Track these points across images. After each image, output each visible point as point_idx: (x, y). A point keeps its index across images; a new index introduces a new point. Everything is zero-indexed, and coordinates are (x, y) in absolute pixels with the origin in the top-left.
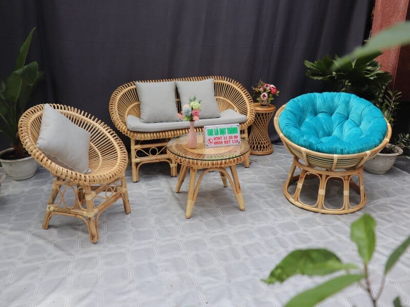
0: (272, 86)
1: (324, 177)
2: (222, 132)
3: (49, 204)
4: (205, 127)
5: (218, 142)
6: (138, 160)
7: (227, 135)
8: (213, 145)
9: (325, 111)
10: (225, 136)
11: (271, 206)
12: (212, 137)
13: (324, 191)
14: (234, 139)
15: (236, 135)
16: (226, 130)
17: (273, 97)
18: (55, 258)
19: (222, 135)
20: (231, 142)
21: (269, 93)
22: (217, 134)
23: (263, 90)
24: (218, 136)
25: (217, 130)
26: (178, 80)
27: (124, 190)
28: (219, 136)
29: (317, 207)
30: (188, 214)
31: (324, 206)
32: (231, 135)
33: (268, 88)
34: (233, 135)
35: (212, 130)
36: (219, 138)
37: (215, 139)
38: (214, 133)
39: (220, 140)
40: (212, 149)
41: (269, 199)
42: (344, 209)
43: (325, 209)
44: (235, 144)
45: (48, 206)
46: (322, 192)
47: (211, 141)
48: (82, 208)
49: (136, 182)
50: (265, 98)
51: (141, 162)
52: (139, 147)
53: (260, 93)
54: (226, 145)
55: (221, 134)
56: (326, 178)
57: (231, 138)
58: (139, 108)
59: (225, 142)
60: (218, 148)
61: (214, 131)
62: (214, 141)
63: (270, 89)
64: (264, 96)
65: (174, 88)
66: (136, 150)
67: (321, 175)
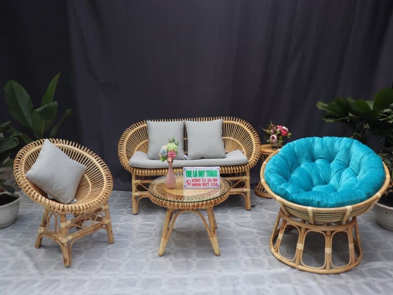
0: (284, 128)
1: (303, 230)
2: (201, 173)
3: (41, 226)
4: (184, 168)
5: (196, 184)
6: (138, 194)
7: (206, 177)
8: (191, 186)
9: (323, 157)
10: (204, 178)
11: (249, 255)
12: (191, 179)
13: (303, 245)
14: (212, 182)
15: (215, 178)
16: (206, 173)
17: (283, 139)
18: (30, 275)
19: (200, 178)
20: (210, 185)
21: (279, 135)
22: (196, 176)
23: (273, 132)
24: (196, 178)
25: (196, 172)
26: (186, 120)
27: (106, 221)
28: (198, 178)
29: (294, 262)
30: (161, 251)
31: (302, 262)
32: (210, 178)
33: (278, 130)
34: (212, 178)
35: (191, 171)
36: (197, 180)
37: (193, 180)
38: (192, 175)
39: (198, 183)
40: (189, 190)
41: (252, 247)
42: (325, 268)
43: (302, 265)
44: (213, 187)
45: (40, 228)
46: (300, 246)
47: (189, 182)
48: (59, 234)
49: (136, 214)
50: (274, 141)
51: (141, 196)
52: (139, 182)
53: (269, 135)
54: (205, 187)
55: (199, 176)
56: (306, 231)
57: (209, 180)
58: (147, 145)
59: (204, 184)
60: (197, 190)
61: (192, 172)
62: (192, 183)
63: (280, 131)
64: (273, 138)
65: (182, 127)
66: (136, 184)
67: (300, 228)
